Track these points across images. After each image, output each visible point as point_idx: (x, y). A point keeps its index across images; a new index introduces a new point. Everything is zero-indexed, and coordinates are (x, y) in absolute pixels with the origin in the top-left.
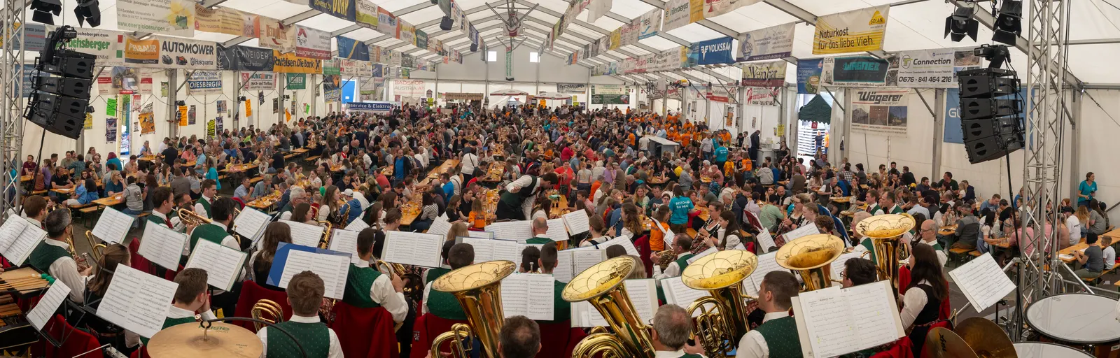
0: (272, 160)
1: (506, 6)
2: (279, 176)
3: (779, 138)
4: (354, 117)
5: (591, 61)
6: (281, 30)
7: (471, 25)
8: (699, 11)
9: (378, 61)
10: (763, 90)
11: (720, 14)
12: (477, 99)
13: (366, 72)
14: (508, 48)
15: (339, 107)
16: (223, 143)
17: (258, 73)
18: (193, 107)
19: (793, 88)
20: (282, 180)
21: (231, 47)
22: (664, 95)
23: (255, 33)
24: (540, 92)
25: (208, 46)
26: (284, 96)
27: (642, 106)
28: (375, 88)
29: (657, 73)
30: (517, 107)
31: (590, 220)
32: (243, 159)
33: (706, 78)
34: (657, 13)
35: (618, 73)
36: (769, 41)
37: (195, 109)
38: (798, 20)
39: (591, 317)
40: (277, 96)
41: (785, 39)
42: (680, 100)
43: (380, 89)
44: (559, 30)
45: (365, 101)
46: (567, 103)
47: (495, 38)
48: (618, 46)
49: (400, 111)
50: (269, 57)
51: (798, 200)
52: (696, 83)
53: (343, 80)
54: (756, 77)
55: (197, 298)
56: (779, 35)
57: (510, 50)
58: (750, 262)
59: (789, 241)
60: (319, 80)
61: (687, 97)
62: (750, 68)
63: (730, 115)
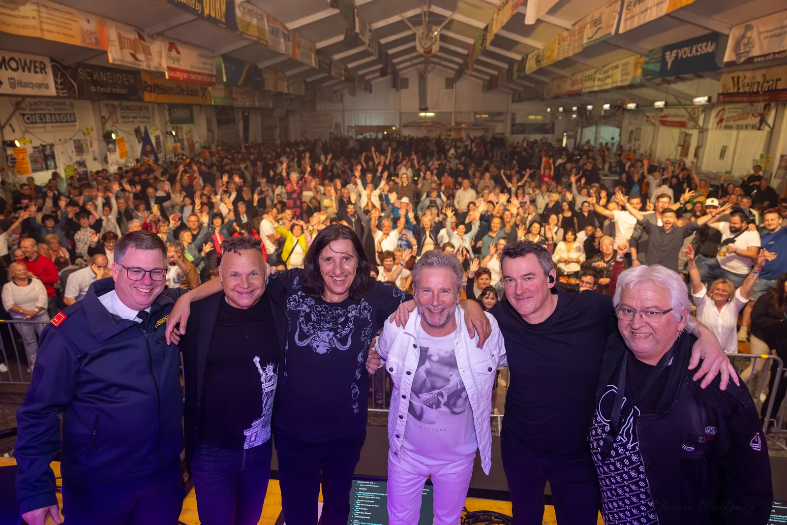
6: (141, 42)
10: (746, 109)
14: (421, 72)
18: (37, 150)
21: (76, 65)
25: (35, 62)
34: (613, 8)
37: (40, 151)
50: (136, 81)
57: (423, 75)
61: (629, 123)
62: (733, 78)
63: (686, 144)
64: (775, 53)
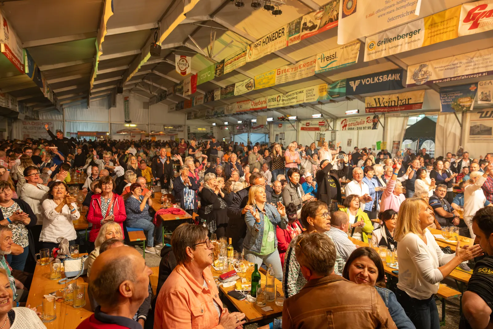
36: (458, 65)
41: (488, 61)
57: (127, 99)
61: (274, 131)
62: (375, 99)
63: (322, 139)
64: (451, 78)
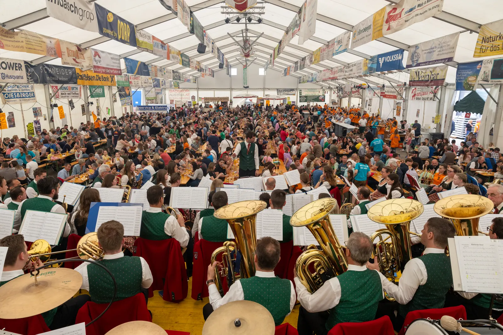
0: (84, 149)
1: (241, 35)
2: (91, 159)
3: (436, 125)
4: (143, 115)
5: (300, 73)
6: (79, 52)
7: (218, 49)
8: (379, 30)
9: (156, 76)
10: (425, 89)
11: (396, 31)
12: (224, 101)
13: (149, 84)
14: (244, 66)
15: (131, 109)
16: (42, 140)
17: (65, 85)
18: (11, 114)
19: (451, 87)
20: (94, 162)
21: (38, 65)
22: (349, 95)
23: (58, 54)
24: (266, 95)
25: (16, 64)
26: (88, 103)
27: (334, 103)
28: (156, 95)
29: (344, 79)
30: (251, 105)
31: (301, 176)
32: (61, 150)
33: (381, 81)
34: (347, 35)
35: (317, 80)
36: (434, 50)
37: (13, 115)
38: (463, 29)
39: (305, 239)
40: (83, 103)
41: (449, 47)
42: (361, 98)
43: (160, 96)
44: (278, 52)
45: (149, 105)
46: (283, 102)
47: (235, 59)
48: (318, 61)
49: (174, 111)
50: (73, 73)
51: (452, 170)
52: (373, 85)
53: (133, 90)
54: (420, 79)
55: (18, 258)
56: (444, 45)
57: (245, 67)
58: (417, 209)
59: (442, 198)
60: (115, 90)
61: (366, 96)
62: (416, 73)
63: (398, 108)
64: (429, 62)
